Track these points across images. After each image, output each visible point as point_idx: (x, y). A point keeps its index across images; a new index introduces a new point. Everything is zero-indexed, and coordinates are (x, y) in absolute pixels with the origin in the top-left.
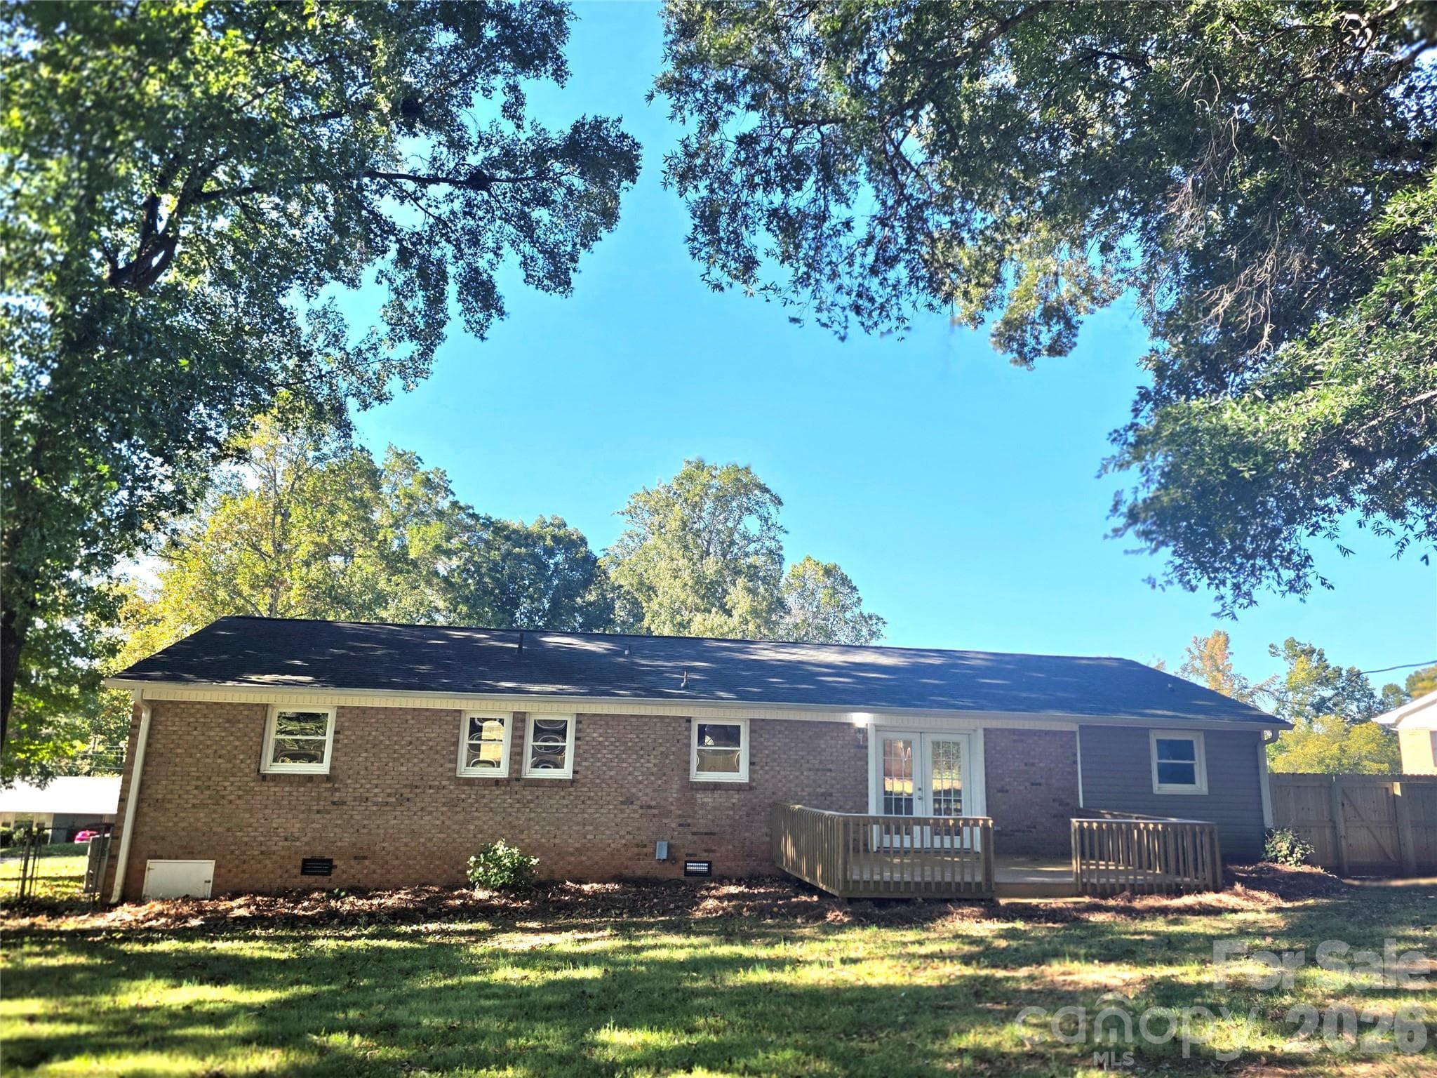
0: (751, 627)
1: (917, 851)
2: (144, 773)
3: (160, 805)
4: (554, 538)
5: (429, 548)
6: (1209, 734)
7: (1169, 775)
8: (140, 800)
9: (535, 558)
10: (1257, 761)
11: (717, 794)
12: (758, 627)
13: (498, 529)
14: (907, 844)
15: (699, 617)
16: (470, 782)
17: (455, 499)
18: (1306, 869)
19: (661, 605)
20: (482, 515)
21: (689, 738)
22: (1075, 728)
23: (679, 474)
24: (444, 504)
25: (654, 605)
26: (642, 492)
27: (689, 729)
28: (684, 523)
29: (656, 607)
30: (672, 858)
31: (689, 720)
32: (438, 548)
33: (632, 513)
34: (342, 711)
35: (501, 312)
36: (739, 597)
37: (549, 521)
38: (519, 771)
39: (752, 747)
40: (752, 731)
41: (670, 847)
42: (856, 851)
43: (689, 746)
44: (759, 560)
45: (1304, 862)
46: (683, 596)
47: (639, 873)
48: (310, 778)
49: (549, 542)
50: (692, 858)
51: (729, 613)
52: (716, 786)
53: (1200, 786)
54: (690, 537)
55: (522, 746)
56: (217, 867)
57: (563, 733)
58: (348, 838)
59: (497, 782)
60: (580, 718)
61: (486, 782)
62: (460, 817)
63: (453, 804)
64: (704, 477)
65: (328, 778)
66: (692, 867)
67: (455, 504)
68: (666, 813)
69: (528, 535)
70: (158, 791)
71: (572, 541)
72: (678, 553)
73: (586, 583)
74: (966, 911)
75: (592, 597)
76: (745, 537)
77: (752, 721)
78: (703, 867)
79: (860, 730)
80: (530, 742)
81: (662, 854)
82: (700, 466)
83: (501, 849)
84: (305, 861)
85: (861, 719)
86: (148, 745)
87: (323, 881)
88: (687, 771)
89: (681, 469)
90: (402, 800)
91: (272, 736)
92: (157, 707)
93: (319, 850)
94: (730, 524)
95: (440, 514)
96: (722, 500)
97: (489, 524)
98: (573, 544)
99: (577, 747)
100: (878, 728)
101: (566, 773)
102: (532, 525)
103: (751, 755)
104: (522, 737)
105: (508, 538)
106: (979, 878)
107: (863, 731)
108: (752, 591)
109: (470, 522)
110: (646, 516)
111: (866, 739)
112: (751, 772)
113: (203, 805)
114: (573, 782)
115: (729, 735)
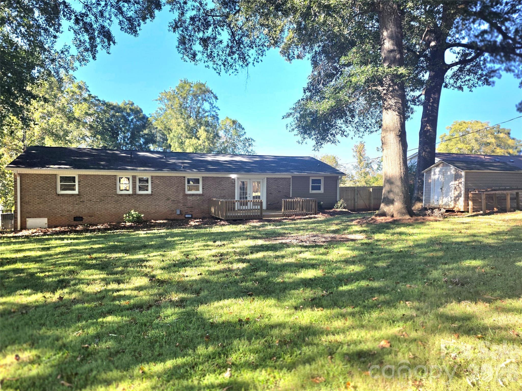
0: (207, 144)
1: (246, 210)
2: (21, 194)
3: (28, 203)
4: (130, 109)
5: (83, 113)
6: (325, 178)
7: (314, 188)
8: (21, 202)
9: (123, 116)
10: (337, 184)
11: (193, 197)
12: (209, 144)
13: (109, 106)
14: (246, 208)
15: (188, 140)
16: (121, 195)
17: (90, 93)
18: (344, 210)
19: (174, 136)
20: (101, 100)
21: (185, 182)
22: (291, 177)
23: (178, 85)
24: (86, 95)
25: (171, 135)
26: (164, 92)
27: (184, 180)
28: (181, 105)
29: (172, 136)
30: (181, 214)
31: (184, 177)
32: (86, 113)
33: (161, 100)
34: (80, 176)
35: (114, 43)
36: (202, 133)
37: (127, 102)
38: (135, 192)
39: (203, 184)
40: (203, 180)
41: (180, 211)
42: (231, 210)
43: (185, 184)
44: (209, 119)
45: (344, 208)
46: (182, 132)
47: (172, 218)
48: (73, 195)
49: (128, 111)
50: (187, 213)
51: (198, 139)
52: (193, 195)
53: (322, 191)
54: (183, 110)
55: (135, 185)
56: (48, 220)
57: (147, 181)
58: (86, 211)
59: (129, 195)
60: (152, 177)
61: (126, 195)
62: (119, 205)
63: (117, 201)
64: (187, 87)
65: (78, 195)
66: (187, 216)
67: (90, 95)
68: (179, 202)
69: (120, 108)
70: (27, 199)
71: (138, 111)
72: (179, 116)
73: (144, 127)
74: (255, 221)
75: (146, 131)
76: (203, 110)
77: (203, 177)
78: (190, 216)
79: (233, 179)
80: (138, 184)
81: (178, 212)
82: (186, 82)
83: (133, 212)
84: (74, 218)
85: (233, 176)
86: (21, 186)
87: (81, 222)
88: (185, 191)
89: (178, 83)
90: (101, 200)
91: (59, 184)
92: (21, 175)
93: (78, 214)
94: (199, 105)
95: (85, 100)
96: (195, 96)
97: (104, 103)
98: (137, 112)
99: (152, 185)
100: (238, 178)
101: (149, 192)
102: (121, 104)
103: (203, 186)
104: (135, 183)
105: (112, 109)
106: (259, 214)
107: (234, 179)
108: (207, 131)
109: (97, 102)
110: (166, 101)
111: (235, 181)
112: (203, 191)
113: (41, 203)
114: (151, 195)
115: (197, 181)
